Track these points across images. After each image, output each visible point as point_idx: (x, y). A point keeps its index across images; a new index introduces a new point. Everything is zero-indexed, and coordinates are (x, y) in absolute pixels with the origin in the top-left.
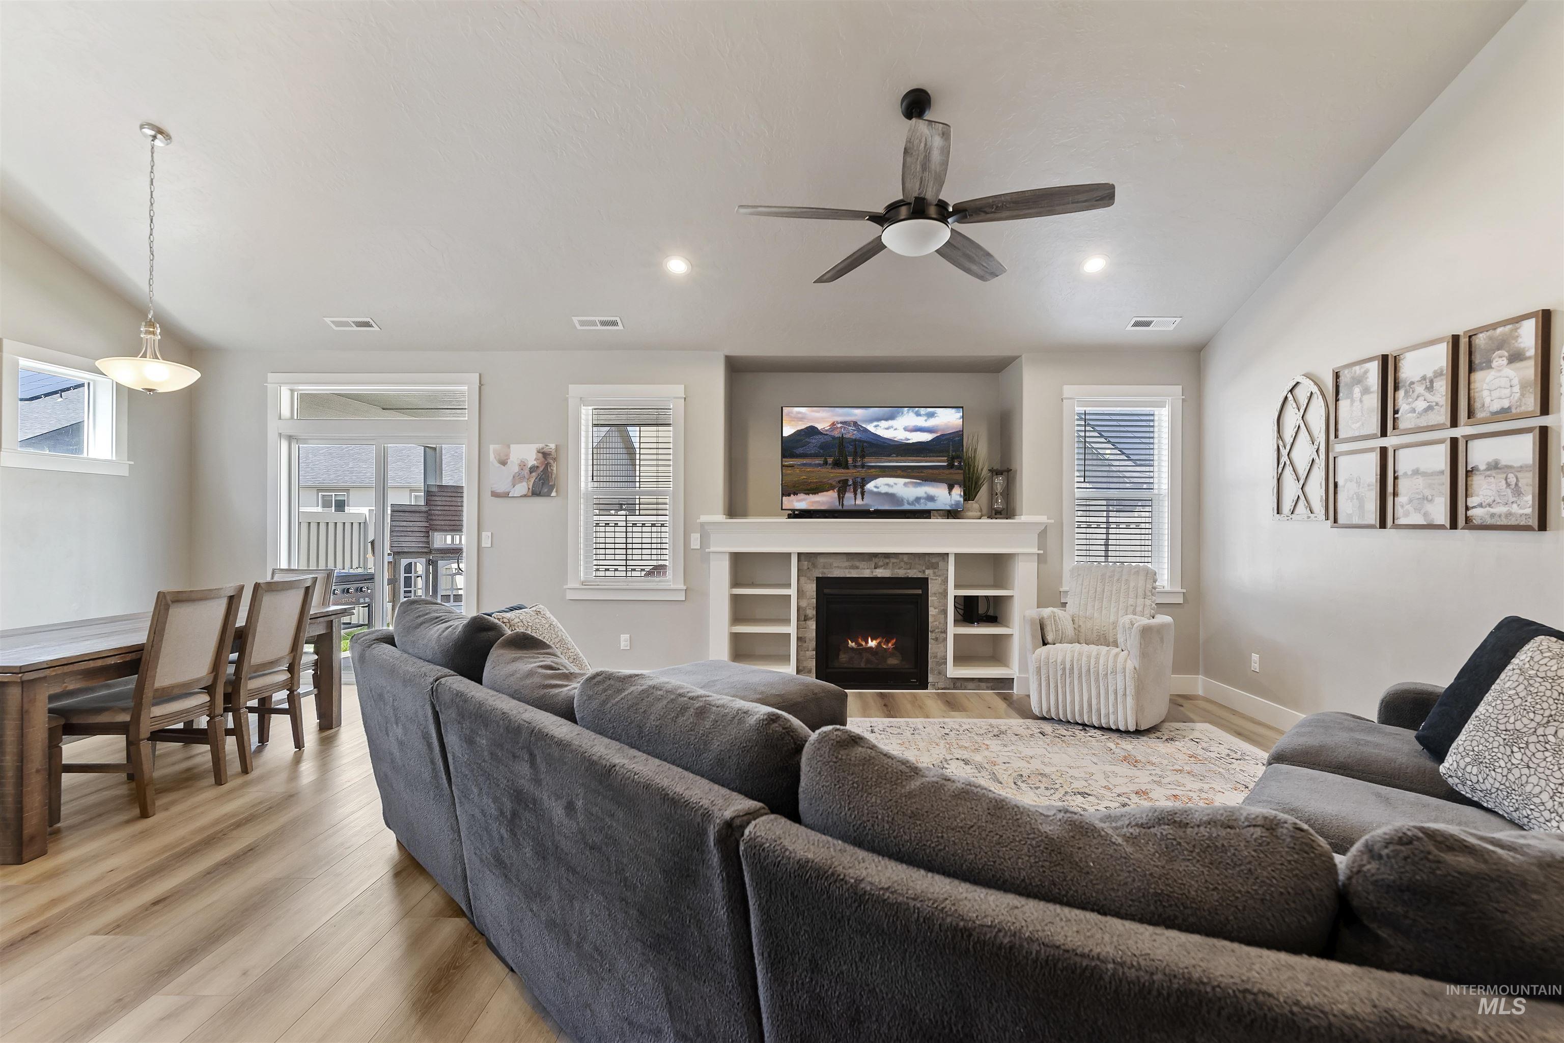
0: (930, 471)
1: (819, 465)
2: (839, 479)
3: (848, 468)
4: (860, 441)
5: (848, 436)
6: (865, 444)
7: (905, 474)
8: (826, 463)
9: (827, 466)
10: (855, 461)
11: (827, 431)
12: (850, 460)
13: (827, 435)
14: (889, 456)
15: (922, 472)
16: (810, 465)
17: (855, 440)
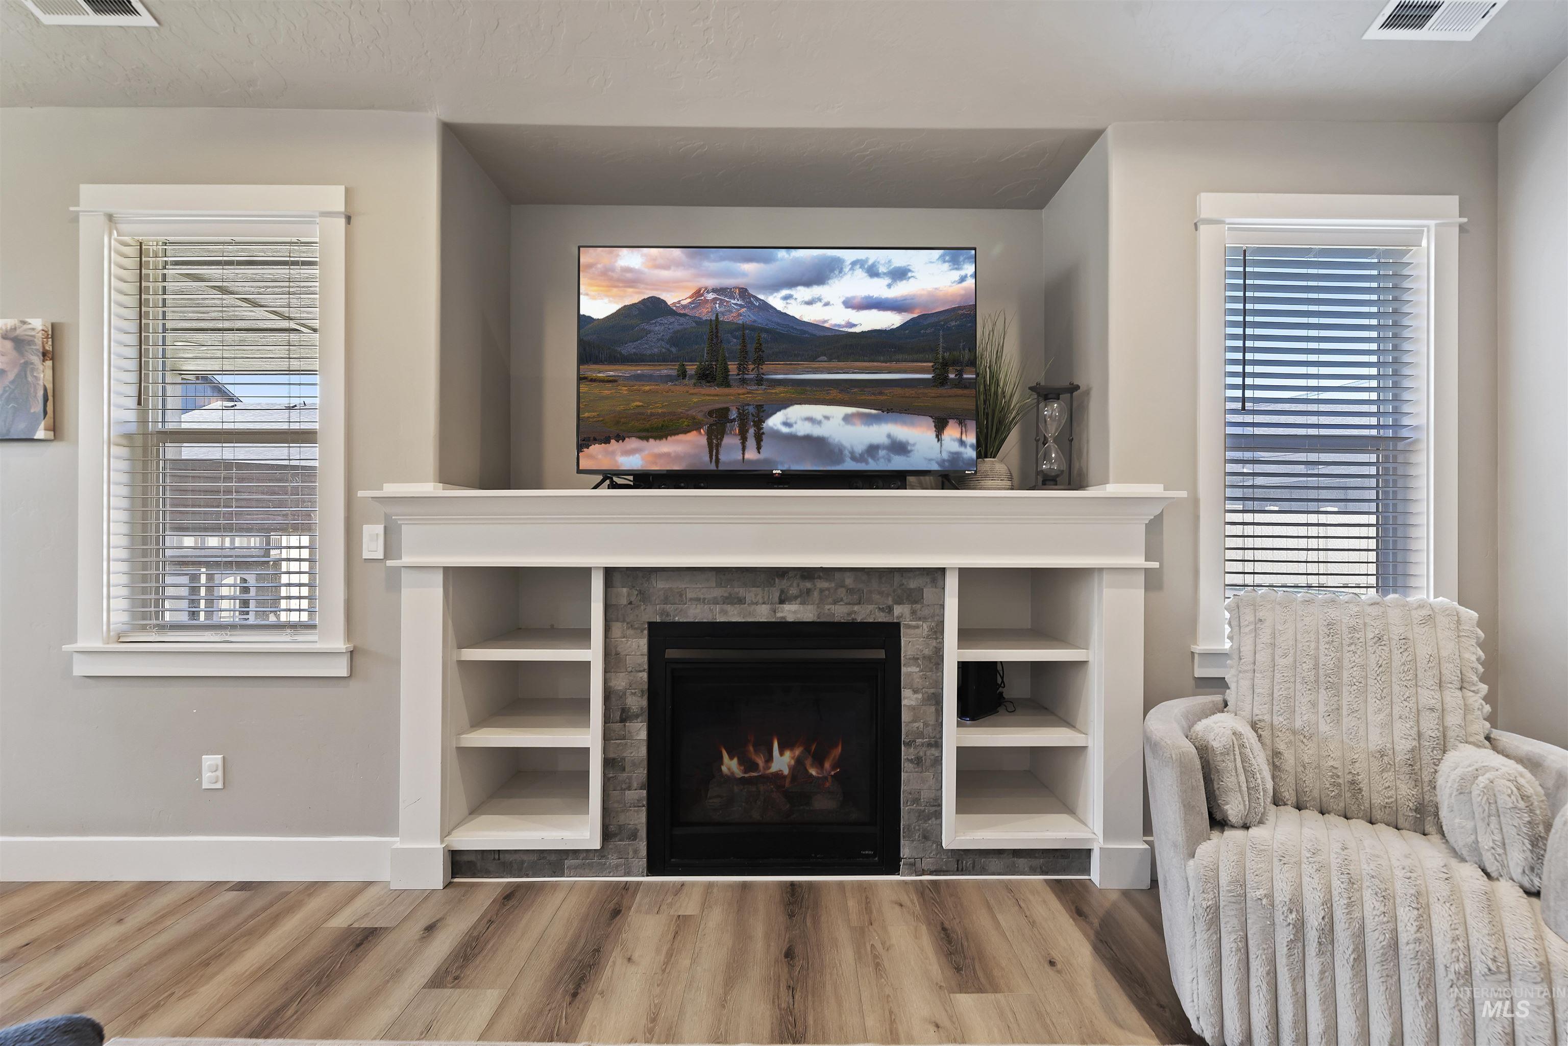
0: (898, 391)
1: (669, 378)
2: (711, 407)
3: (728, 385)
4: (753, 329)
5: (727, 318)
6: (764, 335)
7: (846, 397)
8: (683, 374)
9: (686, 381)
10: (742, 369)
11: (684, 307)
12: (733, 367)
13: (685, 315)
14: (814, 359)
15: (881, 393)
16: (650, 378)
17: (743, 327)
